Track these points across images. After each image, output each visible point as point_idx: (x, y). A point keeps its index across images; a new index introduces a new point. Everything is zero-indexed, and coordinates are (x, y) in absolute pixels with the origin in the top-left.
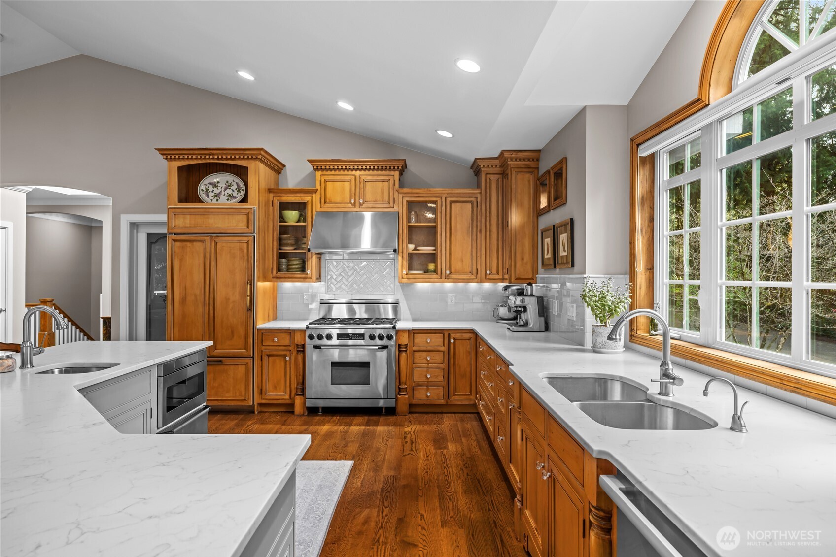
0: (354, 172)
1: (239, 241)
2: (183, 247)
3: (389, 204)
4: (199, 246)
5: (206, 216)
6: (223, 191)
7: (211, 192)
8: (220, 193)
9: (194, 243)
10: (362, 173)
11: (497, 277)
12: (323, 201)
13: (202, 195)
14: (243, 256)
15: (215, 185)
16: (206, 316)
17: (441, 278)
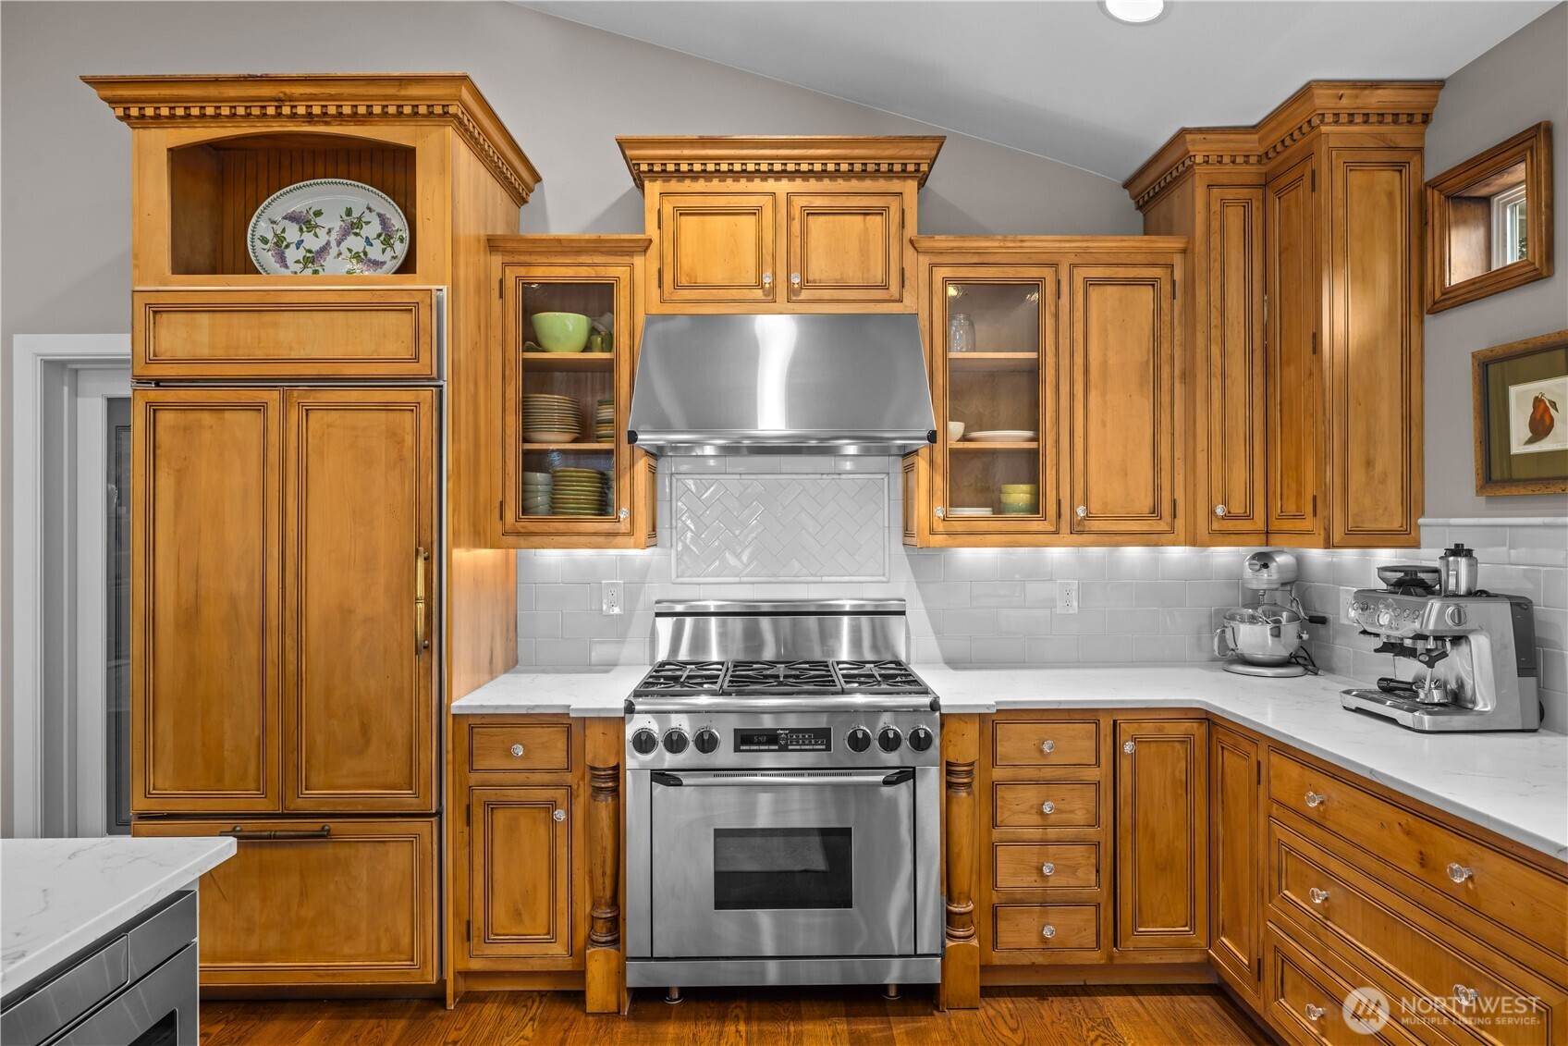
0: (771, 185)
1: (387, 407)
2: (186, 429)
3: (885, 287)
4: (245, 424)
5: (268, 317)
6: (333, 243)
7: (293, 246)
8: (323, 251)
9: (228, 415)
10: (798, 185)
11: (1246, 525)
12: (668, 278)
13: (263, 255)
14: (401, 459)
15: (305, 222)
16: (272, 672)
17: (1057, 532)
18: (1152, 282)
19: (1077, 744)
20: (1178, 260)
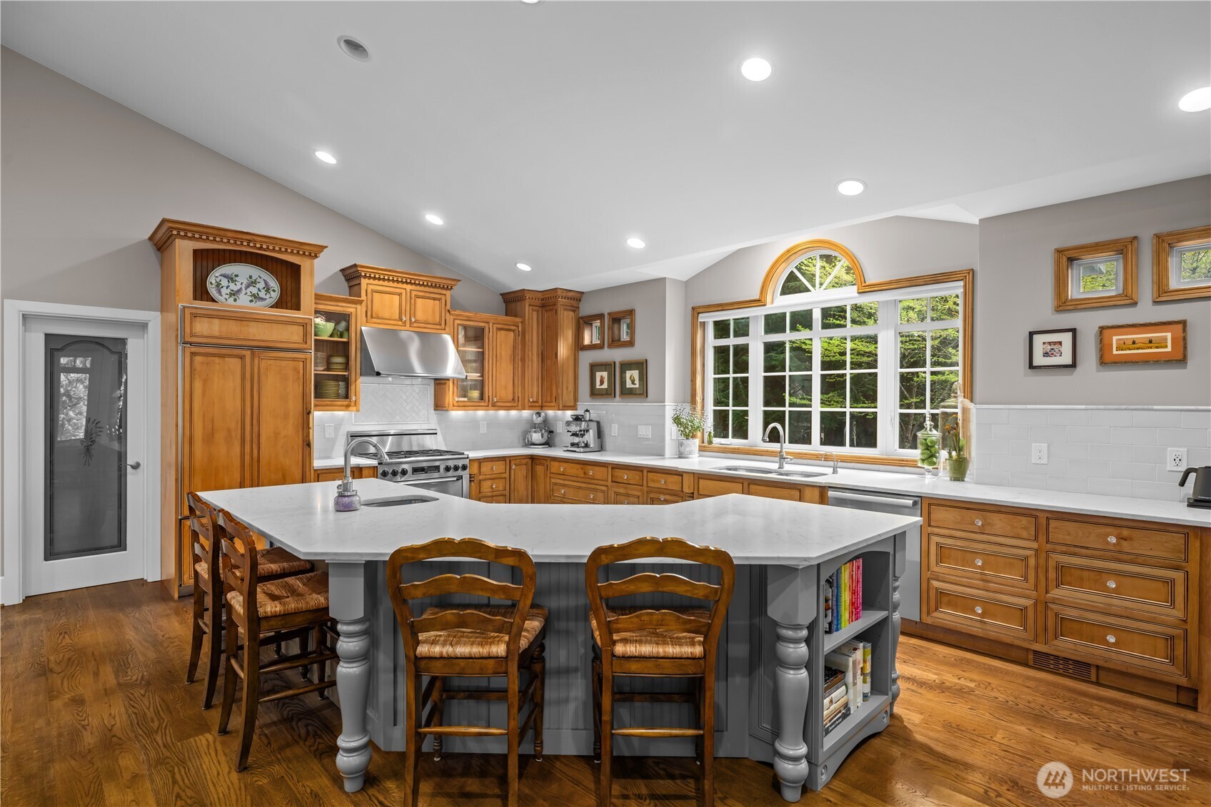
0: (405, 286)
1: (294, 359)
2: (207, 363)
3: (441, 325)
4: (234, 364)
5: (245, 323)
6: (243, 289)
7: (225, 288)
8: (239, 291)
9: (227, 359)
10: (413, 287)
11: (537, 404)
12: (369, 314)
13: (213, 291)
14: (299, 378)
15: (231, 279)
17: (488, 406)
18: (513, 331)
19: (498, 468)
20: (520, 325)
